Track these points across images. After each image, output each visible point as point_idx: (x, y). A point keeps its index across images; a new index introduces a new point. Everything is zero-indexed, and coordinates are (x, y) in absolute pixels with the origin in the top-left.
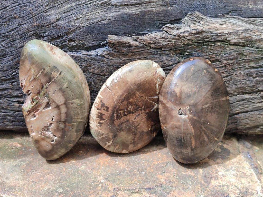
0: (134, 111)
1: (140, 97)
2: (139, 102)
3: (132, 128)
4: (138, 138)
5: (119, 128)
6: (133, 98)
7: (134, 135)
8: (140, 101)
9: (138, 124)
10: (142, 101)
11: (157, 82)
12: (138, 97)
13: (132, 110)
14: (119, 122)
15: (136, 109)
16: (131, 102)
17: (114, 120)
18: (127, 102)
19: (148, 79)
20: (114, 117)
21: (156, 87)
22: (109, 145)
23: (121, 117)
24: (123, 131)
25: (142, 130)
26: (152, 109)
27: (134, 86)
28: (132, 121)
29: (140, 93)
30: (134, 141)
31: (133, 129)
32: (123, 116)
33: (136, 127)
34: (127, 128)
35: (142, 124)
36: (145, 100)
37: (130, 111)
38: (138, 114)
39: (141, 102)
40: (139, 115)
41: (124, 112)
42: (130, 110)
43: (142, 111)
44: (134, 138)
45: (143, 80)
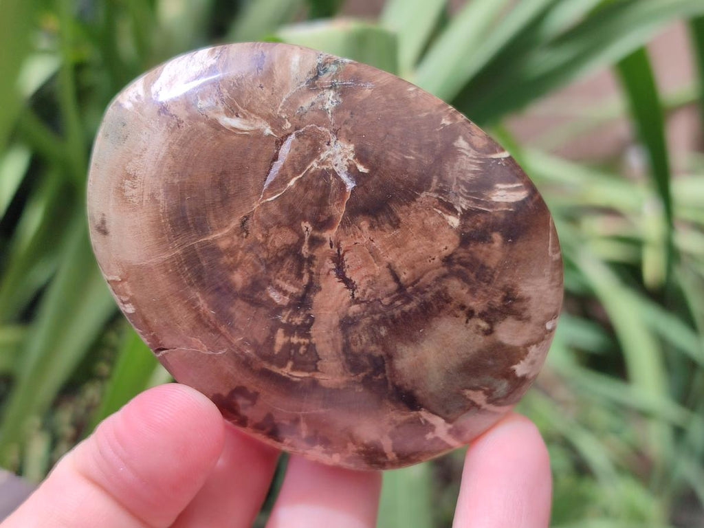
0: (306, 279)
1: (243, 227)
2: (265, 243)
3: (397, 312)
4: (472, 292)
5: (370, 370)
6: (232, 268)
7: (441, 309)
8: (266, 237)
9: (387, 277)
10: (267, 228)
11: (212, 115)
12: (235, 243)
13: (292, 289)
14: (335, 364)
15: (300, 268)
16: (249, 282)
17: (315, 383)
18: (240, 303)
19: (170, 161)
20: (295, 379)
21: (232, 131)
22: (450, 432)
23: (311, 347)
24: (390, 357)
25: (437, 260)
26: (343, 185)
27: (171, 241)
28: (356, 301)
29: (221, 227)
30: (482, 316)
31: (407, 308)
32: (308, 336)
33: (401, 288)
34: (383, 331)
35: (399, 256)
36: (274, 209)
37: (298, 298)
38: (333, 266)
39: (271, 231)
40: (339, 260)
41: (289, 329)
42: (292, 295)
43: (322, 241)
44: (461, 313)
45: (161, 191)
